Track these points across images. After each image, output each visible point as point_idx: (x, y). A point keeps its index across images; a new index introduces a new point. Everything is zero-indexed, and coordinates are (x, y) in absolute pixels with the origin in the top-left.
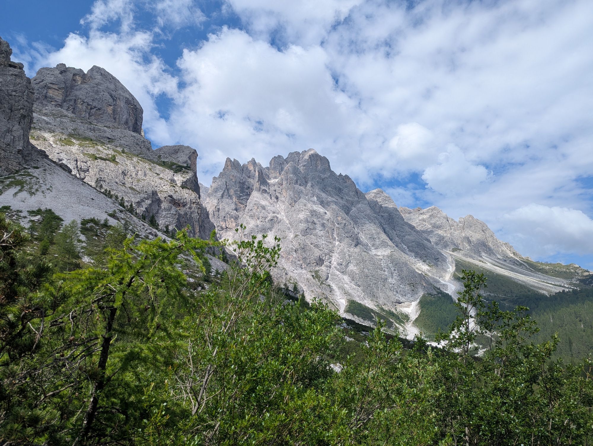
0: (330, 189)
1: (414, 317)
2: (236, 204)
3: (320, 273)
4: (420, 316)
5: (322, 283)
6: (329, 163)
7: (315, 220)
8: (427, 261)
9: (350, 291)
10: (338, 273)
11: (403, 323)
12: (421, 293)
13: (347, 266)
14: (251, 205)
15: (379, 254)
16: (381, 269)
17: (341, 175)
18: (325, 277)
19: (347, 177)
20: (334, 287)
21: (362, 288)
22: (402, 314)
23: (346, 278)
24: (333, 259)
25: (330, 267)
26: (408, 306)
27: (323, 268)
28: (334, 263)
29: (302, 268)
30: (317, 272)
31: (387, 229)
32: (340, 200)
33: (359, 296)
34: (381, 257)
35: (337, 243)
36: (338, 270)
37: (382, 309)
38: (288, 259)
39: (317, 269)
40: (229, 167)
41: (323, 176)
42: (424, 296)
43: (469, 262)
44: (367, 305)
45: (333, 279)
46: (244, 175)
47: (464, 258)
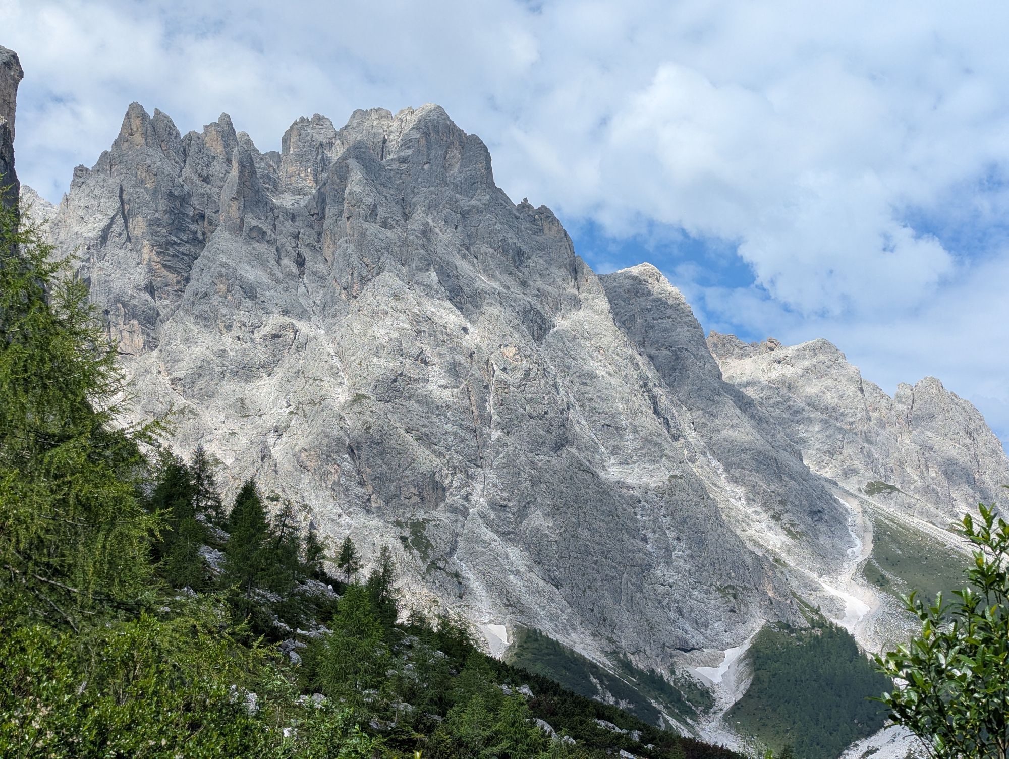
0: (485, 248)
1: (727, 698)
2: (151, 271)
3: (429, 532)
4: (748, 696)
5: (433, 566)
6: (488, 159)
7: (428, 351)
8: (786, 518)
9: (526, 599)
10: (489, 535)
11: (694, 716)
12: (757, 623)
13: (522, 514)
14: (206, 279)
15: (631, 480)
16: (634, 533)
17: (525, 206)
18: (444, 547)
19: (545, 213)
20: (474, 582)
21: (566, 590)
22: (691, 686)
23: (515, 554)
24: (479, 487)
25: (465, 513)
26: (713, 662)
27: (442, 515)
28: (480, 501)
29: (369, 512)
30: (417, 527)
31: (664, 402)
32: (516, 291)
33: (553, 618)
34: (637, 493)
35: (496, 434)
36: (490, 525)
37: (627, 666)
38: (324, 476)
39: (421, 516)
40: (138, 138)
41: (465, 202)
42: (766, 633)
43: (916, 532)
44: (578, 649)
45: (472, 555)
46: (187, 171)
47: (902, 517)
